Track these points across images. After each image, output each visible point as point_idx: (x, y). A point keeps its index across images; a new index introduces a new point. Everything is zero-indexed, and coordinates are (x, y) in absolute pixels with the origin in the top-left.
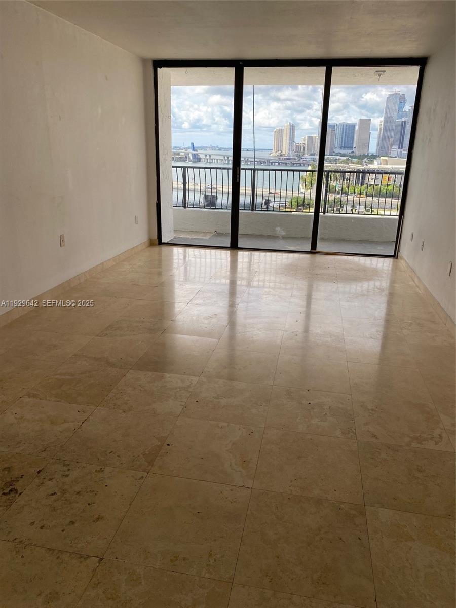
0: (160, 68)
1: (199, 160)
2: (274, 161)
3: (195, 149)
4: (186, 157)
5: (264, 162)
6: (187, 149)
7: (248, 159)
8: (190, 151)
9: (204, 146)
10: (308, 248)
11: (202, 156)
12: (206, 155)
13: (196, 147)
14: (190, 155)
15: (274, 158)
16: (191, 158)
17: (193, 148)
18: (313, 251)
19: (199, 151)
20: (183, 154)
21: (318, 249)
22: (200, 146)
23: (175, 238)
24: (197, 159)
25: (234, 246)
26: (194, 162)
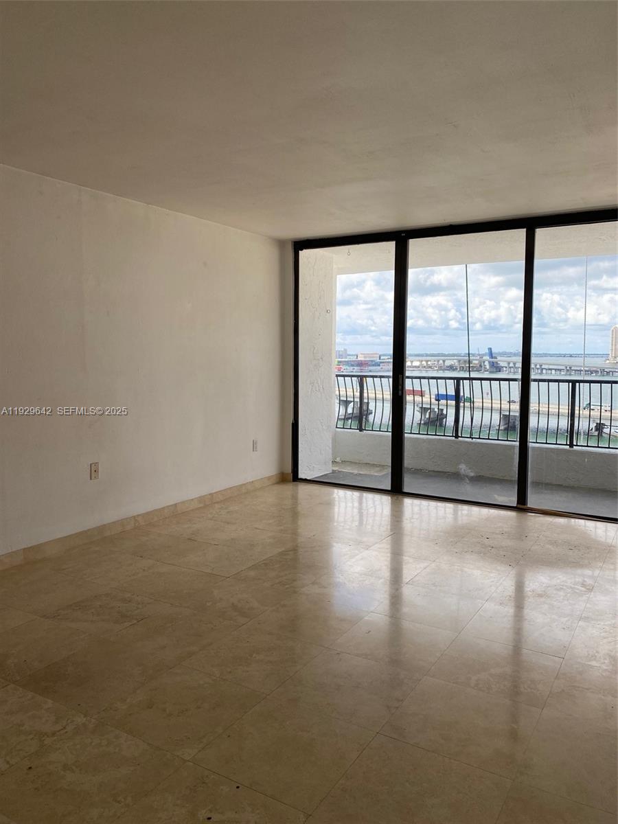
0: (302, 250)
1: (499, 369)
2: (612, 370)
3: (494, 355)
4: (481, 366)
5: (596, 372)
6: (481, 356)
7: (570, 368)
8: (487, 358)
9: (507, 351)
10: (513, 500)
11: (502, 364)
12: (509, 363)
13: (496, 353)
14: (487, 363)
15: (611, 367)
16: (488, 367)
17: (491, 354)
18: (521, 506)
19: (499, 358)
20: (476, 362)
21: (530, 504)
22: (501, 351)
23: (334, 472)
24: (496, 367)
25: (397, 489)
26: (491, 372)
